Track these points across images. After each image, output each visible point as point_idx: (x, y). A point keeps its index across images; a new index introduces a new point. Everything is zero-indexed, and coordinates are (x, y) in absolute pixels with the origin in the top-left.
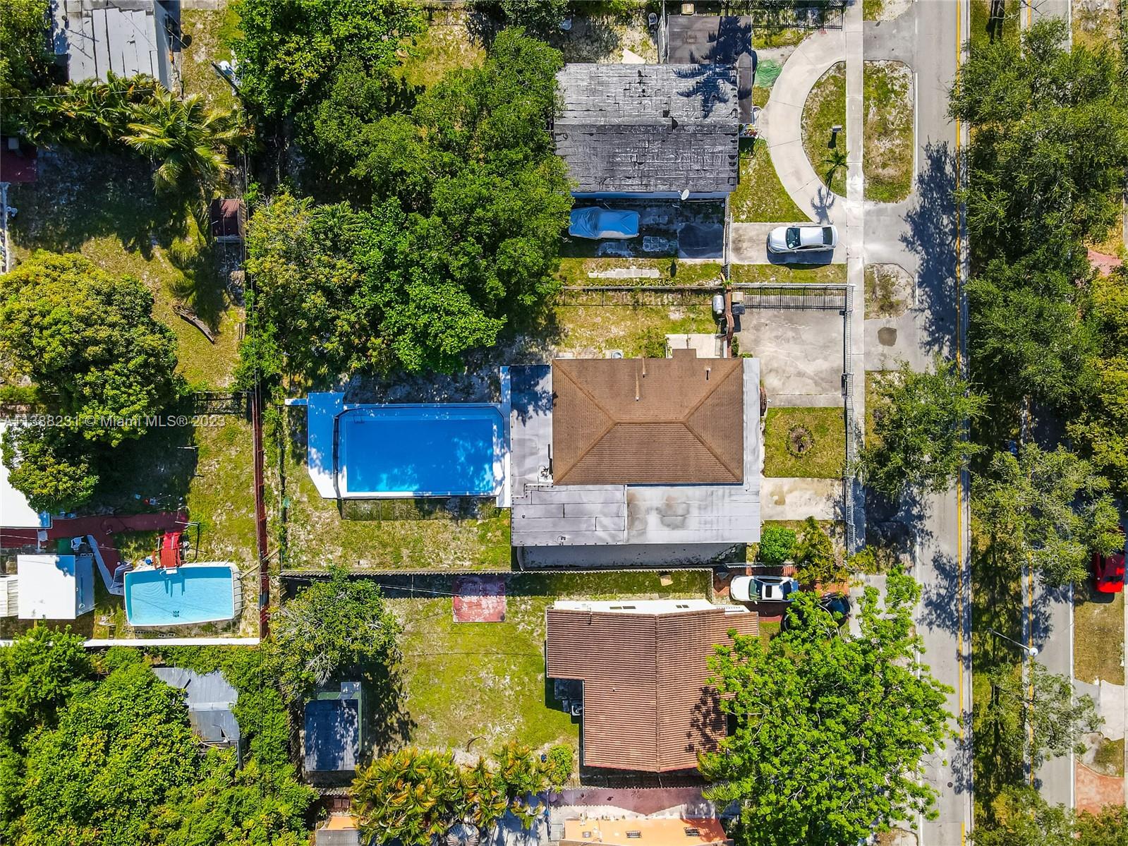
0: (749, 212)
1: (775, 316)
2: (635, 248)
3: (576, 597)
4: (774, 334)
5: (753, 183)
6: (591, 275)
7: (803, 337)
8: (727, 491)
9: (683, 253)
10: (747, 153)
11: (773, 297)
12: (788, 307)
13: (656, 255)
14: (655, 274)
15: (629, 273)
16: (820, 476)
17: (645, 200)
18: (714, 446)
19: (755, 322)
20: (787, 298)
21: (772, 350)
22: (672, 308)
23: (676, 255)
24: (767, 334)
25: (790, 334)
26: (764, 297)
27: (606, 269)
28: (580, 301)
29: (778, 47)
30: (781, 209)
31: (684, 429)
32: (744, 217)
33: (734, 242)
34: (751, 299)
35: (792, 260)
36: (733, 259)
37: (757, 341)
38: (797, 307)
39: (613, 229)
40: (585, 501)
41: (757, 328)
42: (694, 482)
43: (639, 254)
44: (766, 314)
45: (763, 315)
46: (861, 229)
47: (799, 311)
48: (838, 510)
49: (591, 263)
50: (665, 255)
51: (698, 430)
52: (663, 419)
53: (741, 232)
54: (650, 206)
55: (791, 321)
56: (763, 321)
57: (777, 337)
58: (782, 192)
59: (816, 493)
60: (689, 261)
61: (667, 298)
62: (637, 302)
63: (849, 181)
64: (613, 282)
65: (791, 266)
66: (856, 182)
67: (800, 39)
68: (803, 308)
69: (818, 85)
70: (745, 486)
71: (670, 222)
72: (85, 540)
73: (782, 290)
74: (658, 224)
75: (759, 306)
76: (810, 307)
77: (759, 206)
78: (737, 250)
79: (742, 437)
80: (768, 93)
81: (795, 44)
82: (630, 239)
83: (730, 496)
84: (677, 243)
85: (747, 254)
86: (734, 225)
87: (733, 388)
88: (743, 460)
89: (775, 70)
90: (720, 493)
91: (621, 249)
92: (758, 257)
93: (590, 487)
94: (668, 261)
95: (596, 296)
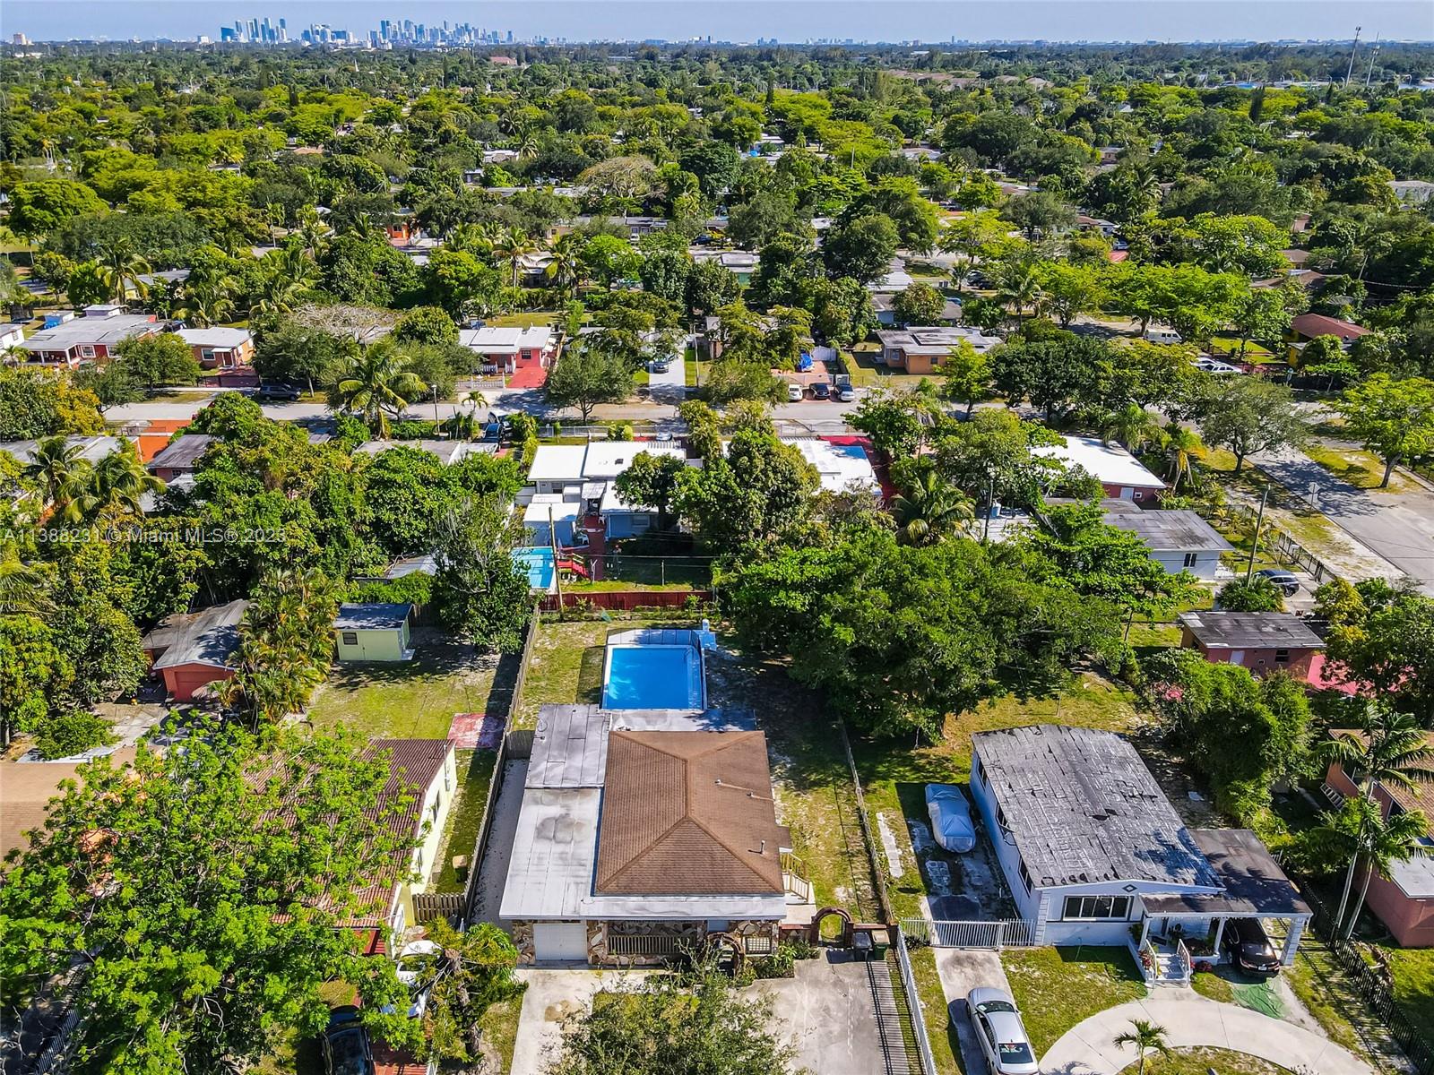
0: (1021, 975)
1: (862, 1007)
2: (930, 852)
3: (458, 799)
4: (832, 1006)
5: (1072, 978)
6: (879, 815)
7: (833, 1048)
8: (584, 880)
9: (934, 900)
10: (1117, 973)
11: (893, 1004)
12: (880, 1024)
13: (924, 873)
14: (897, 872)
15: (891, 847)
17: (998, 862)
18: (653, 853)
19: (847, 980)
20: (895, 1024)
21: (805, 1003)
22: (851, 890)
23: (930, 894)
24: (831, 997)
25: (836, 1028)
26: (890, 993)
27: (890, 827)
28: (844, 806)
30: (1042, 1015)
31: (678, 818)
32: (1012, 968)
33: (968, 957)
34: (884, 976)
35: (962, 1032)
36: (942, 955)
37: (816, 983)
38: (883, 1038)
39: (949, 825)
40: (587, 754)
41: (838, 983)
42: (602, 843)
43: (921, 857)
44: (865, 996)
45: (861, 991)
47: (877, 1042)
49: (898, 815)
50: (927, 883)
51: (677, 833)
52: (692, 798)
53: (987, 965)
54: (991, 869)
55: (858, 1028)
56: (851, 991)
57: (827, 1010)
58: (1073, 1020)
60: (925, 907)
61: (865, 885)
62: (853, 855)
64: (876, 834)
65: (951, 1029)
67: (1346, 1044)
68: (885, 1047)
70: (589, 899)
71: (975, 888)
72: (586, 543)
73: (907, 1015)
74: (967, 875)
75: (873, 985)
76: (887, 1057)
77: (1037, 987)
78: (958, 961)
79: (664, 894)
80: (1230, 1000)
81: (1332, 1037)
82: (939, 846)
83: (577, 884)
84: (946, 893)
85: (955, 973)
86: (995, 957)
87: (738, 879)
88: (628, 894)
89: (1271, 1011)
90: (582, 873)
91: (922, 839)
92: (954, 986)
93: (605, 757)
94: (919, 883)
95: (853, 819)
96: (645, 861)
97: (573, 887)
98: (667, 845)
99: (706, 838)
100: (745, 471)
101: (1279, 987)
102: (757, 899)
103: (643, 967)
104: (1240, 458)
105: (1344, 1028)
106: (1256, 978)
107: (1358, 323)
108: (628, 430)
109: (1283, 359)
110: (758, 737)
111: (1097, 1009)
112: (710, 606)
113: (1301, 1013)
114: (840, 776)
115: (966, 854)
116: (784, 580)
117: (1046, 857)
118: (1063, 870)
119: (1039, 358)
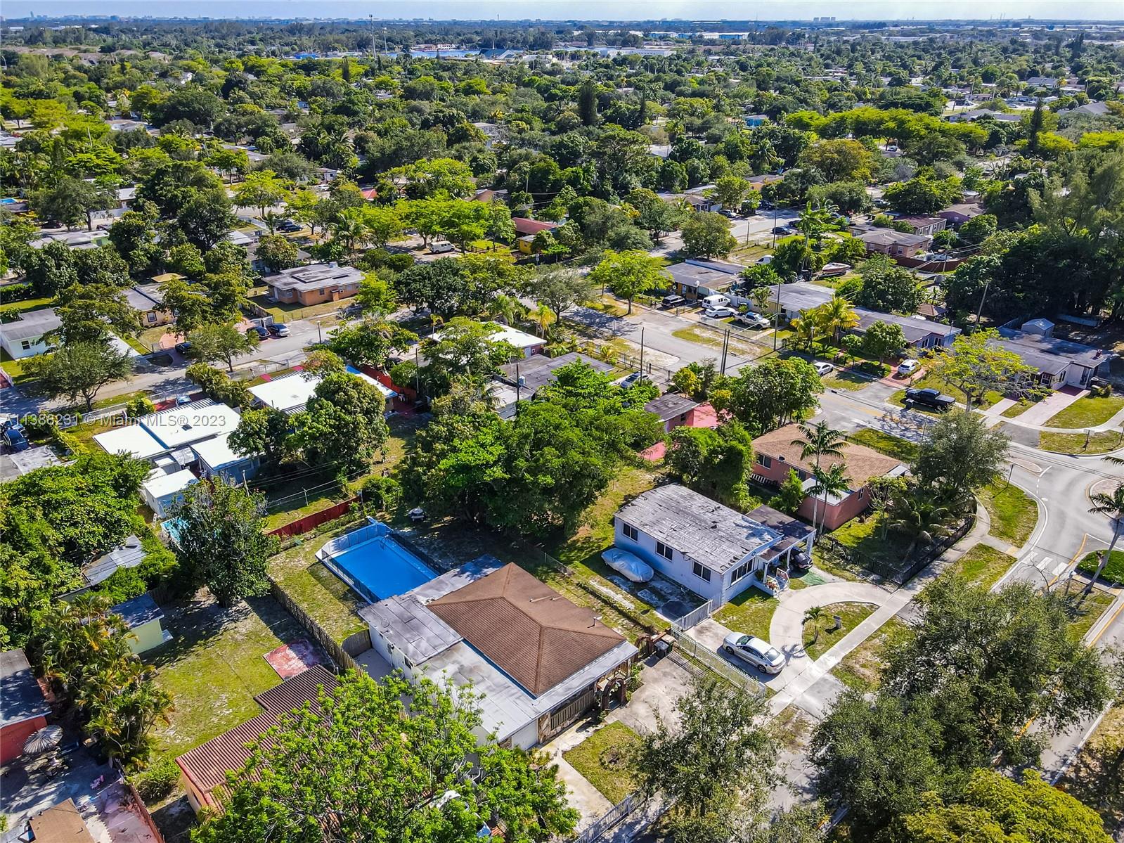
0: (730, 622)
2: (634, 588)
5: (748, 611)
6: (591, 582)
8: (519, 694)
9: (660, 610)
10: (760, 598)
13: (642, 600)
14: (632, 606)
15: (614, 595)
16: (606, 794)
17: (666, 576)
18: (545, 657)
19: (667, 670)
21: (662, 692)
23: (656, 608)
24: (668, 682)
26: (691, 664)
27: (603, 586)
28: (569, 587)
29: (834, 575)
31: (537, 631)
32: (723, 622)
33: (702, 628)
34: (680, 658)
36: (691, 633)
37: (656, 680)
39: (633, 570)
40: (428, 625)
41: (665, 674)
42: (504, 669)
43: (632, 592)
44: (683, 672)
45: (678, 671)
46: (811, 684)
48: (592, 832)
49: (599, 577)
50: (647, 603)
51: (546, 639)
52: (532, 615)
53: (713, 627)
56: (674, 673)
59: (588, 802)
60: (660, 616)
61: (624, 621)
63: (825, 656)
64: (601, 593)
66: (832, 658)
67: (854, 580)
69: (848, 604)
70: (534, 702)
71: (671, 594)
73: (708, 670)
74: (661, 590)
75: (680, 665)
77: (741, 623)
78: (700, 632)
79: (571, 674)
80: (806, 586)
81: (848, 580)
82: (635, 583)
83: (518, 698)
84: (662, 604)
85: (704, 637)
86: (711, 620)
87: (598, 644)
88: (554, 685)
89: (822, 582)
90: (513, 691)
91: (624, 584)
92: (711, 644)
93: (442, 622)
94: (646, 607)
95: (581, 591)
96: (544, 662)
97: (518, 701)
98: (547, 648)
99: (563, 632)
100: (345, 402)
101: (813, 569)
102: (615, 650)
103: (569, 726)
104: (558, 314)
105: (848, 574)
106: (805, 572)
107: (536, 219)
108: (147, 401)
109: (515, 248)
110: (512, 567)
111: (770, 619)
112: (367, 506)
113: (830, 577)
114: (547, 573)
115: (652, 580)
116: (487, 462)
117: (711, 557)
118: (725, 561)
119: (425, 278)
